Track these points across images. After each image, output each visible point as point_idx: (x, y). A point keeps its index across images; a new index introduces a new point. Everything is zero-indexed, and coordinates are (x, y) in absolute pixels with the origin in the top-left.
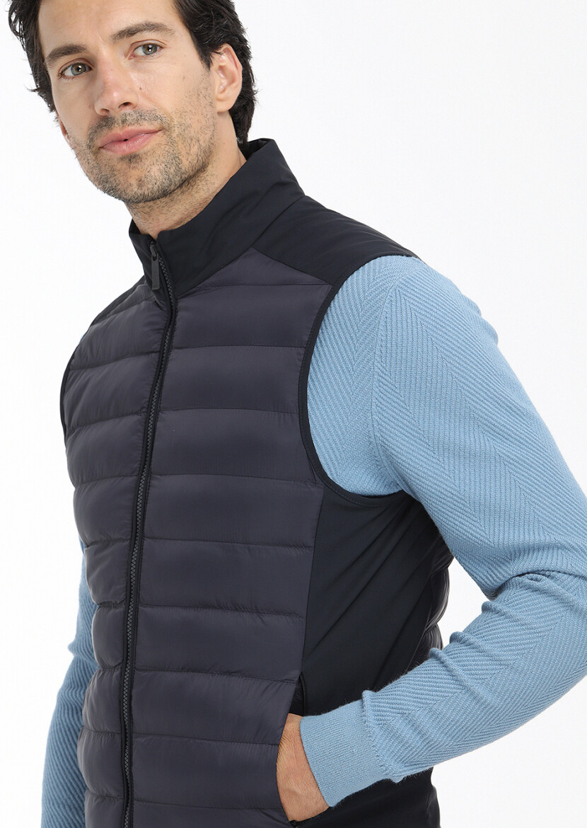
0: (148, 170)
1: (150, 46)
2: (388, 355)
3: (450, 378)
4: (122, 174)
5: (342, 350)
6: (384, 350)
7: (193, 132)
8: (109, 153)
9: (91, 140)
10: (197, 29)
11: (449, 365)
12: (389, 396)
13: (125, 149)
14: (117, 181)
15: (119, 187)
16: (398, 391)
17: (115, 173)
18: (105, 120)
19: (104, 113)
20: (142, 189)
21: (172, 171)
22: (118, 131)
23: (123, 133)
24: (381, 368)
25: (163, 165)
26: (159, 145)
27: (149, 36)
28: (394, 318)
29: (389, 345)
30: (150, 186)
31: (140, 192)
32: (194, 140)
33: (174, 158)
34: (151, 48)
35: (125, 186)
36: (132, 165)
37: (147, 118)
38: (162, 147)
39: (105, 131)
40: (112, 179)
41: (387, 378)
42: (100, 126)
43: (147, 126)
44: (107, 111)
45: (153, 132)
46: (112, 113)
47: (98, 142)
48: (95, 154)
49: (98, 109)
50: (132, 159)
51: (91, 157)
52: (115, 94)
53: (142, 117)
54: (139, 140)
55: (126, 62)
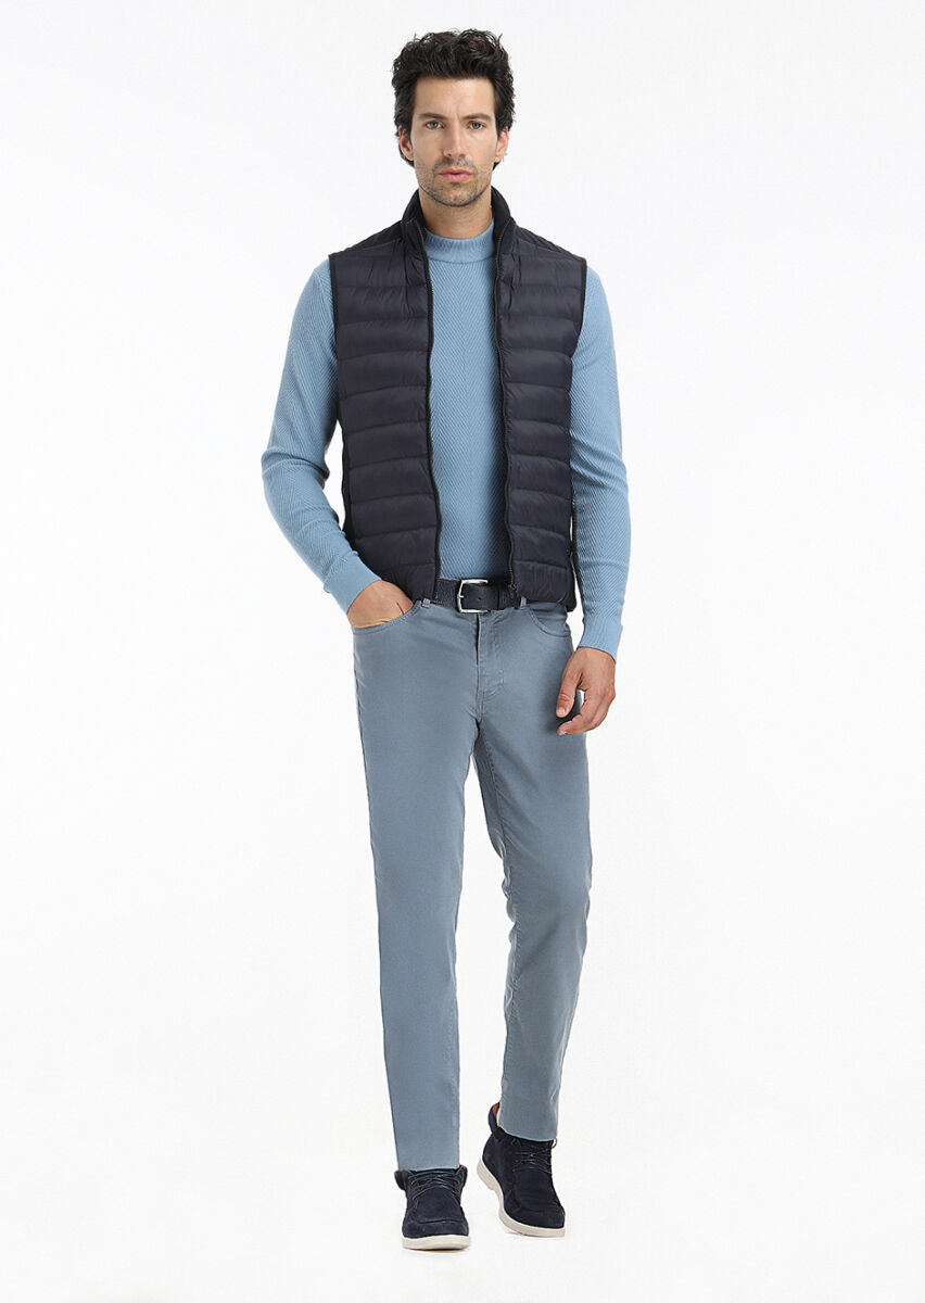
0: (462, 193)
7: (486, 175)
8: (444, 179)
9: (436, 168)
13: (455, 178)
14: (443, 194)
15: (444, 196)
17: (444, 189)
18: (447, 160)
19: (448, 156)
21: (472, 195)
22: (454, 168)
23: (456, 170)
25: (469, 192)
26: (470, 182)
27: (479, 120)
30: (461, 201)
31: (454, 202)
32: (485, 179)
33: (475, 189)
34: (477, 125)
35: (447, 197)
36: (455, 188)
37: (468, 165)
39: (446, 165)
40: (440, 191)
42: (443, 162)
43: (467, 169)
44: (450, 155)
45: (469, 174)
46: (453, 157)
47: (440, 170)
48: (435, 175)
49: (446, 154)
50: (455, 184)
51: (430, 176)
52: (459, 148)
53: (466, 164)
54: (462, 176)
55: (465, 131)
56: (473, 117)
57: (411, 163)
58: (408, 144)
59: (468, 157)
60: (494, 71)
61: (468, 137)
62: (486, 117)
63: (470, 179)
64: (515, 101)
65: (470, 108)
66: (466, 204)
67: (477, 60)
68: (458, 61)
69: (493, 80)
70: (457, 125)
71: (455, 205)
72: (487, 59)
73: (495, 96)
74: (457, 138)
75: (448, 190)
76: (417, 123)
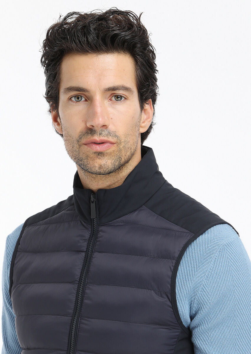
0: (106, 161)
1: (119, 96)
2: (211, 277)
3: (234, 297)
4: (92, 160)
5: (190, 270)
6: (210, 274)
7: (129, 145)
8: (89, 148)
9: (80, 138)
10: (142, 91)
11: (235, 290)
12: (204, 298)
13: (99, 148)
14: (88, 162)
15: (89, 165)
16: (209, 297)
17: (88, 158)
18: (91, 131)
19: (91, 127)
20: (100, 170)
21: (117, 164)
22: (97, 138)
23: (99, 140)
24: (206, 282)
25: (113, 160)
26: (114, 151)
27: (120, 92)
28: (219, 260)
29: (213, 272)
30: (105, 169)
31: (99, 170)
32: (129, 149)
33: (119, 158)
34: (118, 97)
35: (93, 166)
36: (99, 157)
37: (111, 135)
38: (115, 152)
39: (90, 136)
40: (85, 161)
41: (207, 289)
42: (87, 133)
43: (111, 139)
44: (93, 126)
45: (113, 143)
46: (96, 128)
47: (84, 141)
48: (80, 146)
49: (88, 125)
50: (100, 154)
51: (76, 146)
52: (100, 119)
53: (109, 134)
54: (106, 145)
55: (107, 103)
56: (114, 89)
57: (62, 135)
58: (58, 120)
59: (111, 127)
60: (134, 46)
61: (110, 110)
62: (127, 89)
63: (113, 148)
64: (157, 75)
65: (111, 81)
66: (109, 173)
67: (116, 35)
68: (98, 37)
69: (133, 55)
70: (98, 98)
71: (100, 174)
72: (126, 35)
73: (136, 70)
74: (99, 109)
75: (93, 160)
76: (63, 97)
